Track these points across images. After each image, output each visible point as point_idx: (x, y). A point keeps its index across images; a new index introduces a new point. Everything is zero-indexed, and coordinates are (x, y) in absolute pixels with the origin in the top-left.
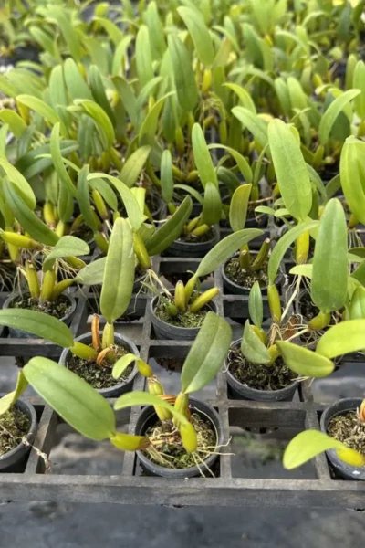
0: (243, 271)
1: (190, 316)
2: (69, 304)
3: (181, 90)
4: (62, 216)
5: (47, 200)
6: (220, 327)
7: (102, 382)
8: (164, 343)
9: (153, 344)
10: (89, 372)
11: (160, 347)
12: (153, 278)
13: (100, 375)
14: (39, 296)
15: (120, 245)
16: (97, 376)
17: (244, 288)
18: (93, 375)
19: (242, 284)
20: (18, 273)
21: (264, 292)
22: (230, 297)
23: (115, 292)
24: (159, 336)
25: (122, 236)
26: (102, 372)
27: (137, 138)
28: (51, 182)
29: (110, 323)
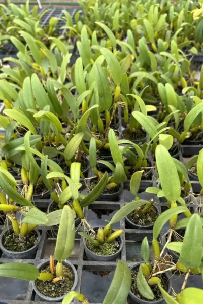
0: (137, 216)
1: (106, 245)
2: (36, 236)
3: (102, 98)
4: (32, 180)
5: (23, 166)
6: (125, 275)
7: (56, 292)
8: (91, 263)
9: (85, 264)
10: (48, 286)
11: (89, 266)
12: (85, 223)
13: (55, 288)
14: (19, 233)
15: (66, 223)
16: (53, 289)
17: (138, 226)
18: (51, 288)
19: (136, 223)
20: (7, 218)
21: (150, 244)
22: (129, 230)
23: (64, 249)
24: (89, 258)
25: (67, 218)
26: (56, 286)
27: (76, 128)
28: (25, 158)
29: (60, 262)
